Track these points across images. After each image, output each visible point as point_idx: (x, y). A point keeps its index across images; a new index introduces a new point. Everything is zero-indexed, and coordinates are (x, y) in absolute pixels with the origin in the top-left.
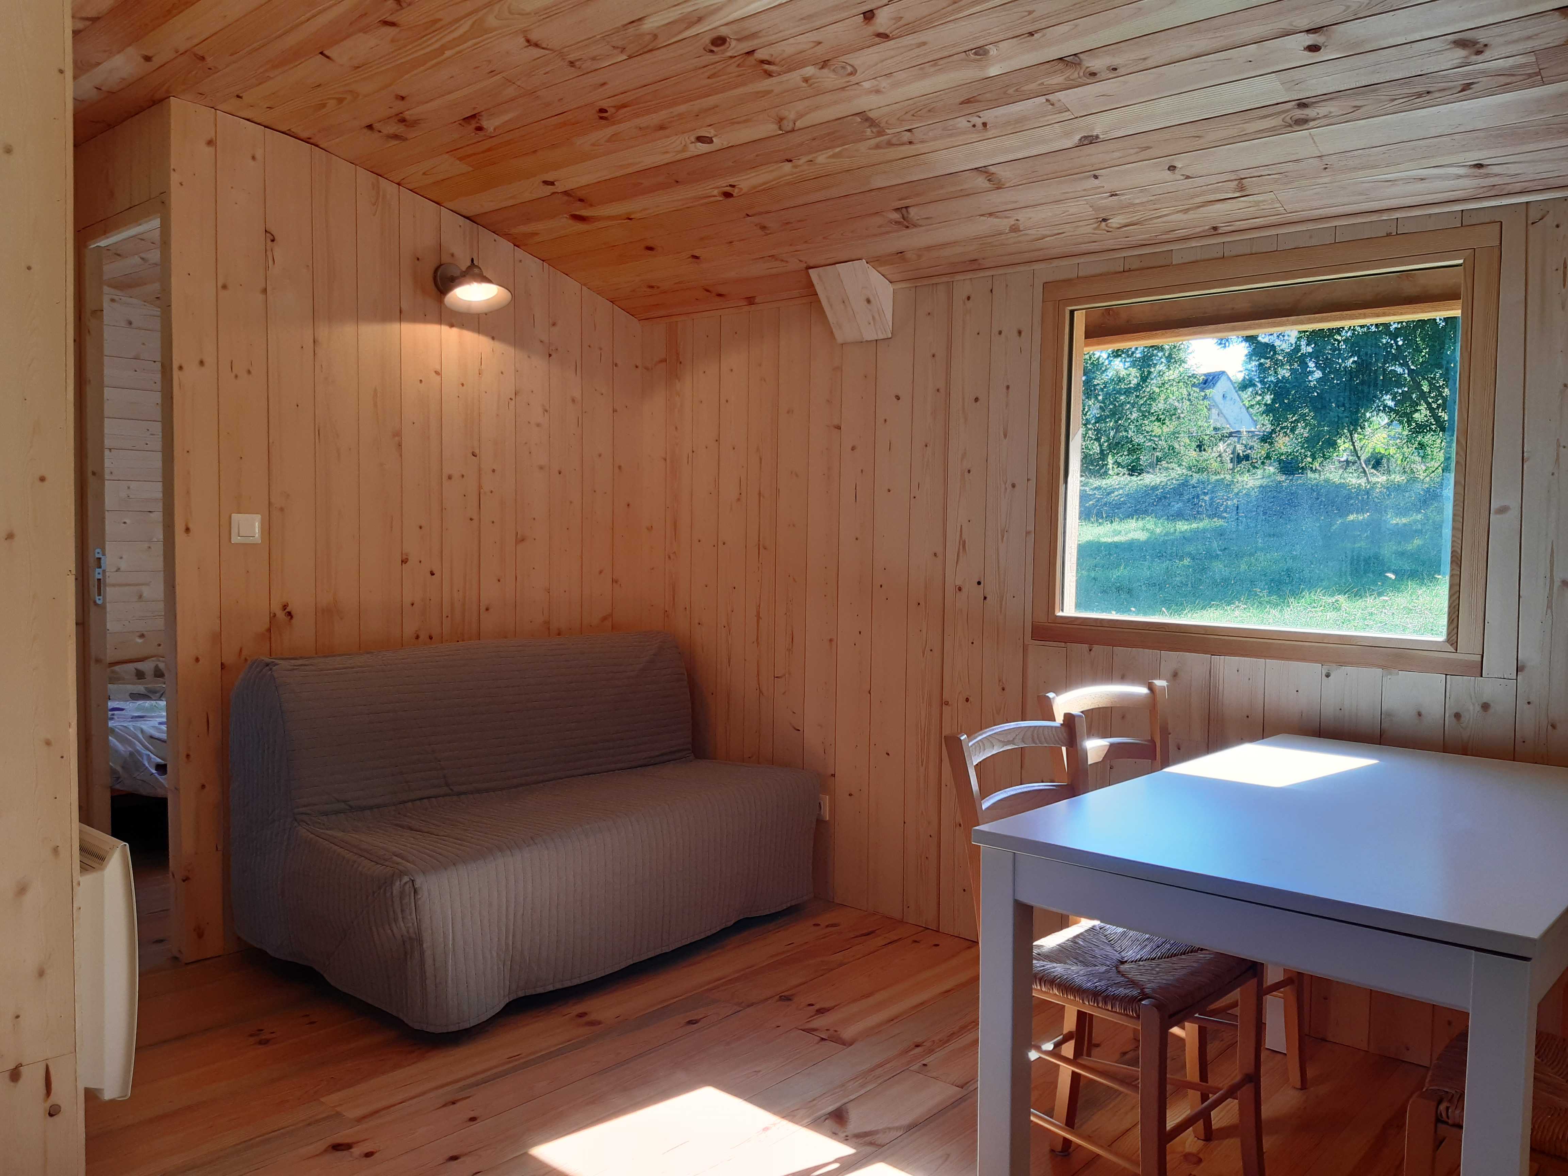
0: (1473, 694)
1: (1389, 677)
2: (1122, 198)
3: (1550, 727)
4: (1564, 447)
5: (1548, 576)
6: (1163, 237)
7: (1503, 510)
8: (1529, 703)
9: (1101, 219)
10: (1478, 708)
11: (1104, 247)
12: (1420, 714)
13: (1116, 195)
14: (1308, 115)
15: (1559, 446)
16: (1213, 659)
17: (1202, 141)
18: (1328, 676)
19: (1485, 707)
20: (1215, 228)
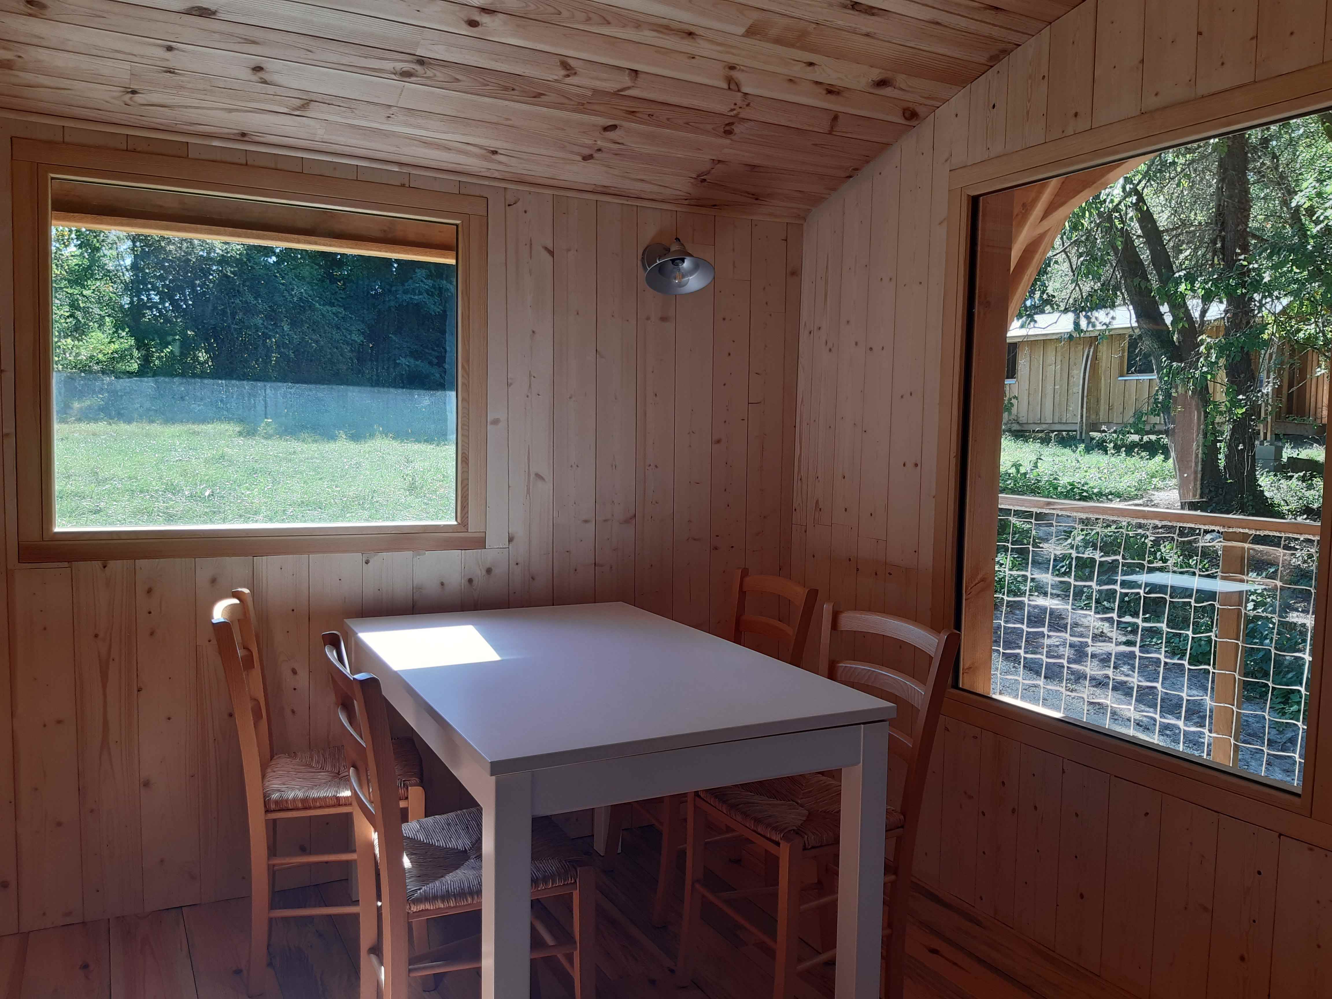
0: (480, 563)
1: (418, 557)
2: (178, 78)
3: (531, 579)
4: (534, 377)
5: (527, 470)
6: (185, 127)
7: (496, 422)
8: (517, 564)
9: (130, 90)
10: (484, 572)
11: (104, 117)
12: (442, 584)
13: (173, 73)
14: (417, 71)
15: (530, 376)
16: (255, 560)
17: (311, 56)
18: (367, 562)
19: (489, 571)
20: (244, 135)
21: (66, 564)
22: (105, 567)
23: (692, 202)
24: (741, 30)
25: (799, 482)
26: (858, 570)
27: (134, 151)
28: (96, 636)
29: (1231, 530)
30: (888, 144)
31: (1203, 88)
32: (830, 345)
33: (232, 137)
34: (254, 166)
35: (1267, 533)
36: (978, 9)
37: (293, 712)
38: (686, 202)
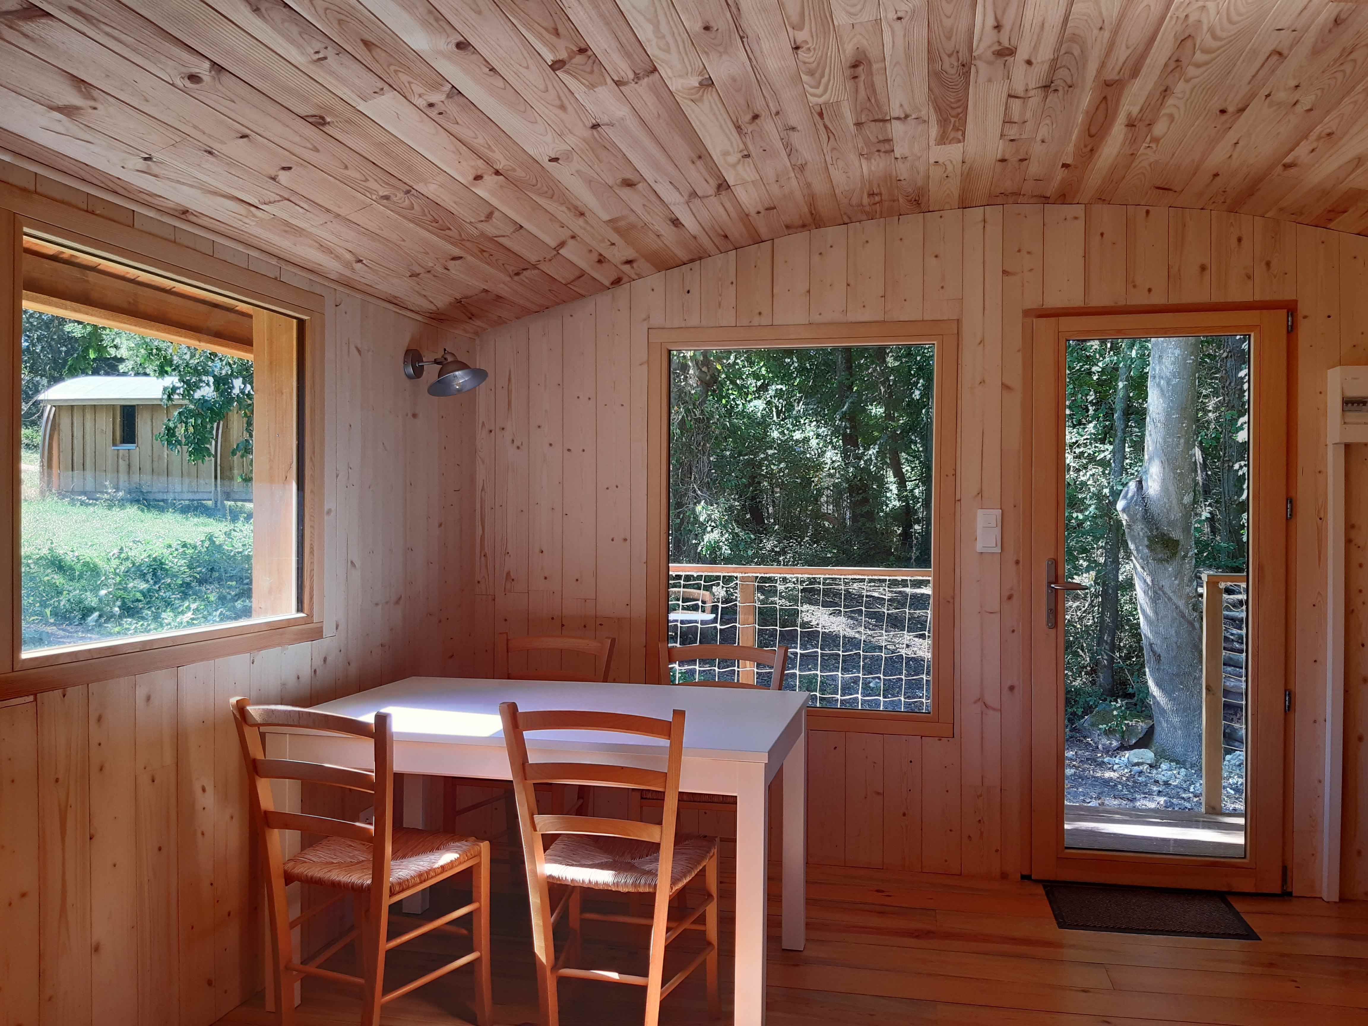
0: (321, 653)
3: (347, 665)
4: (351, 469)
5: (346, 558)
7: (329, 512)
8: (340, 651)
9: (147, 156)
10: (322, 663)
12: (298, 678)
18: (253, 662)
19: (325, 661)
20: (186, 212)
21: (31, 698)
22: (64, 696)
23: (432, 316)
24: (606, 217)
25: (483, 558)
26: (563, 625)
27: (93, 213)
28: (57, 780)
29: (746, 575)
30: (583, 296)
31: (851, 317)
32: (517, 443)
33: (176, 214)
34: (179, 244)
35: (771, 575)
36: (719, 235)
37: (203, 834)
38: (428, 315)
